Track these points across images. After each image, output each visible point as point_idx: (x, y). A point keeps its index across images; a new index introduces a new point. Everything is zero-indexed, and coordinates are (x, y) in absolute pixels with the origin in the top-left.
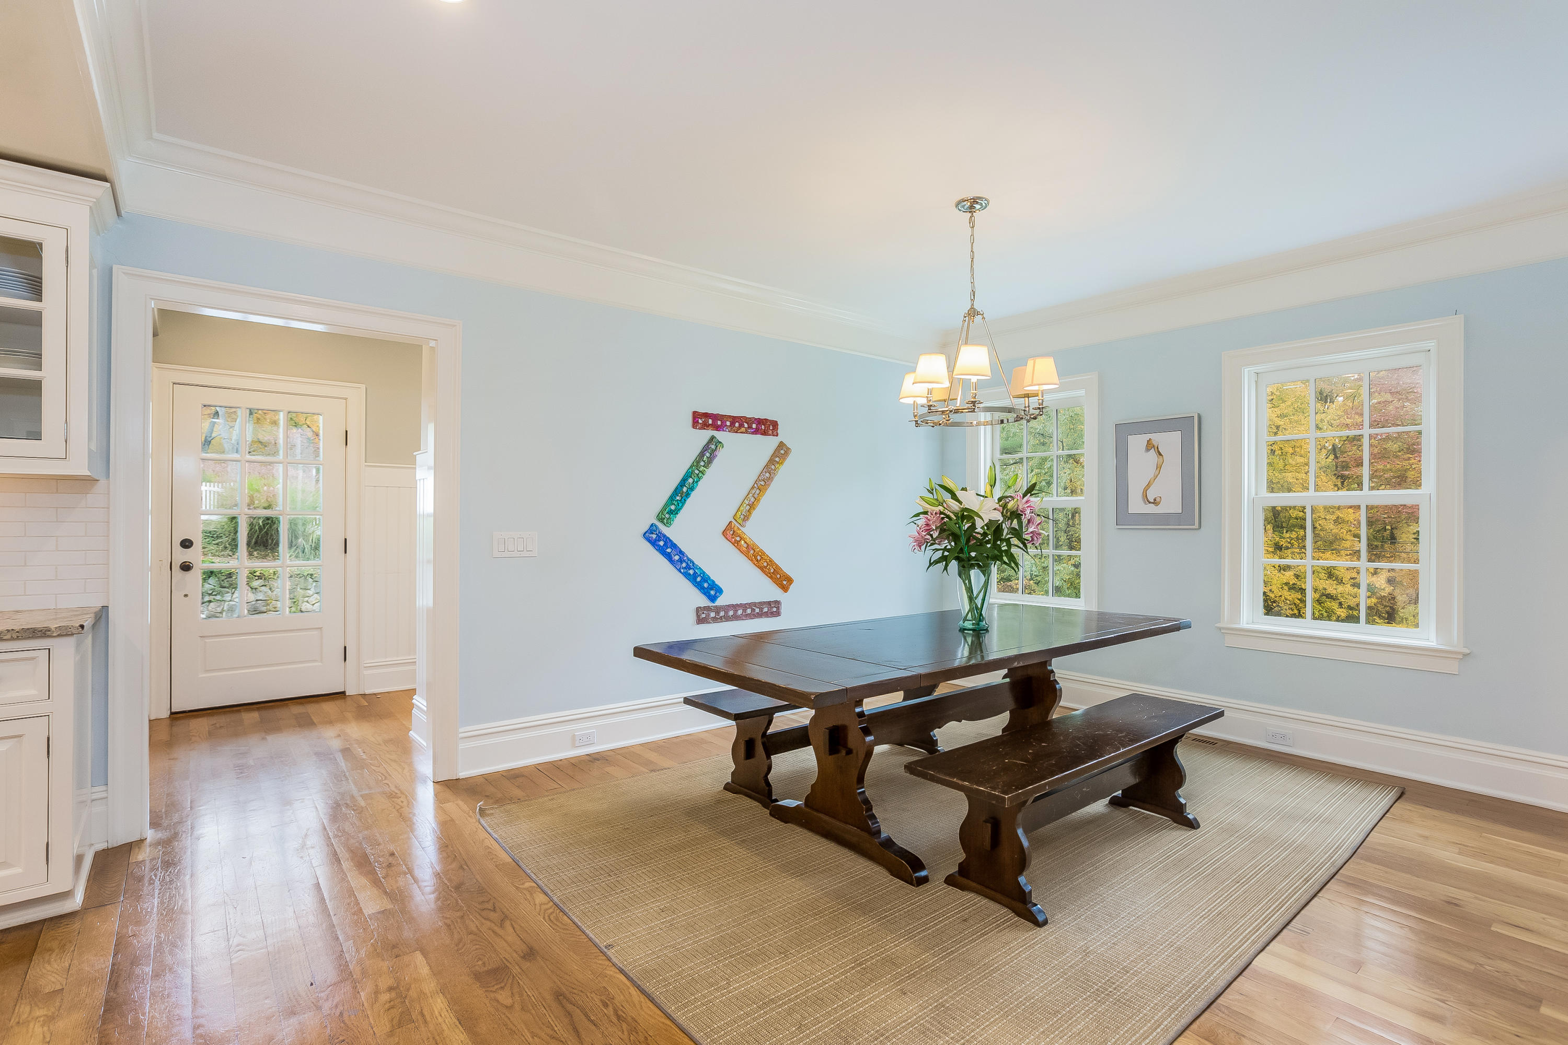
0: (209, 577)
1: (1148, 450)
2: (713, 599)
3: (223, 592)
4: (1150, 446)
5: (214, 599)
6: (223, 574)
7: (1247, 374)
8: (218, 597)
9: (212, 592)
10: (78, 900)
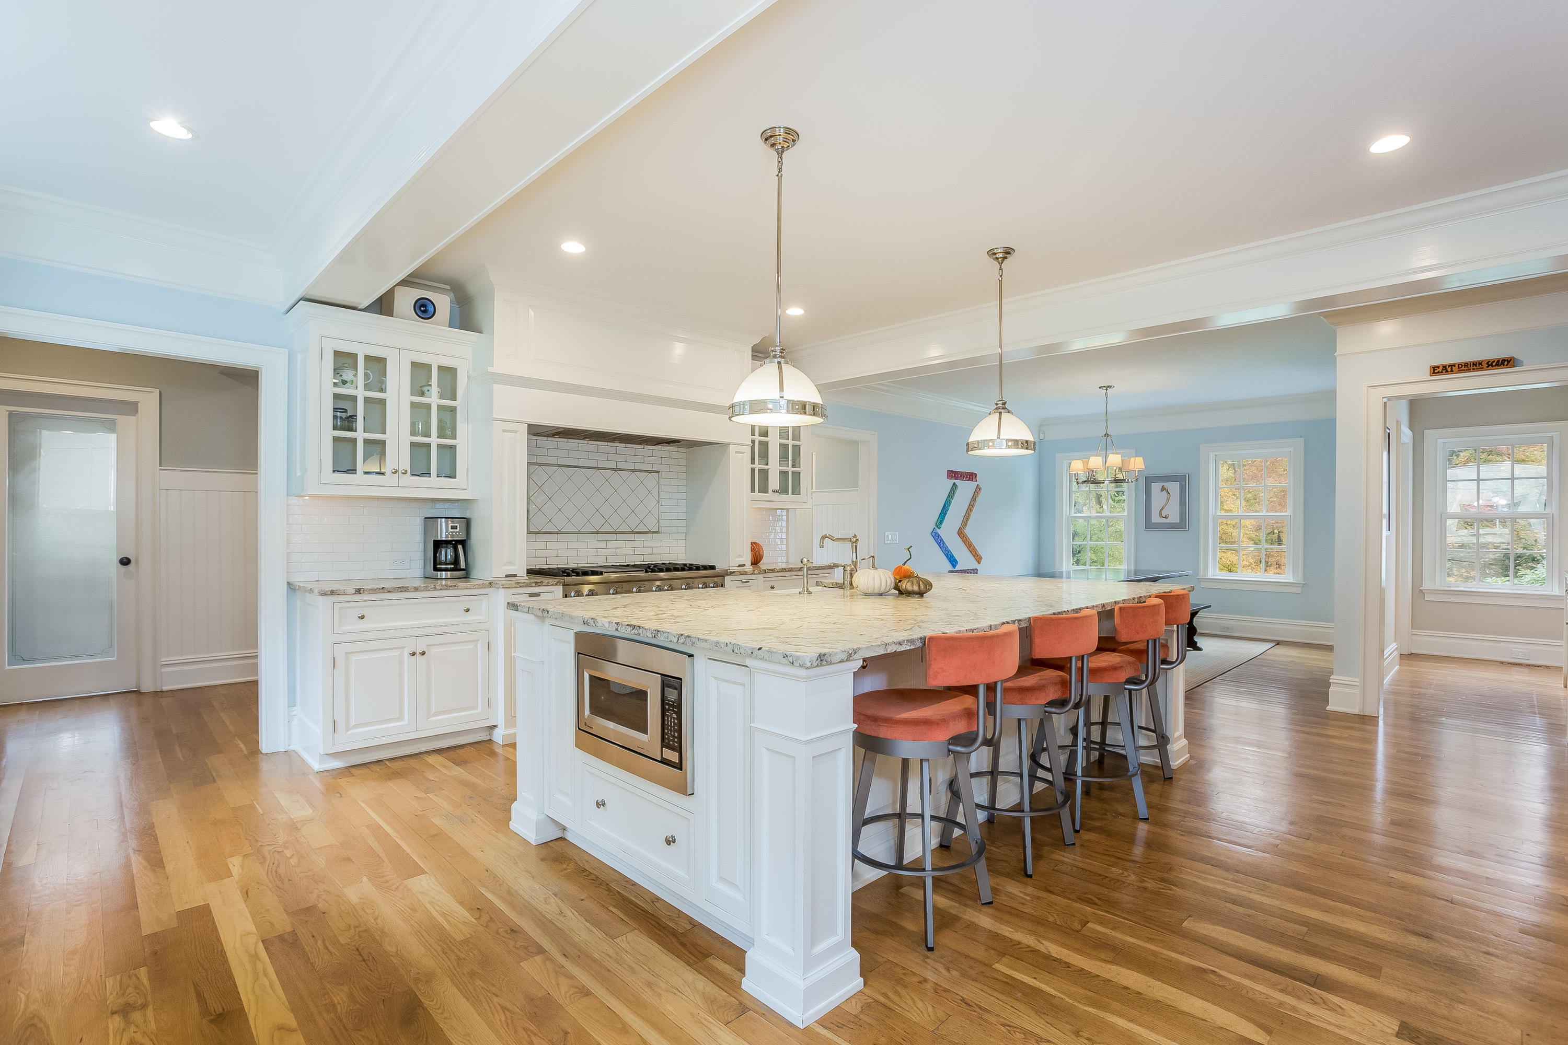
1: (1162, 490)
2: (954, 566)
4: (1163, 489)
7: (1212, 455)
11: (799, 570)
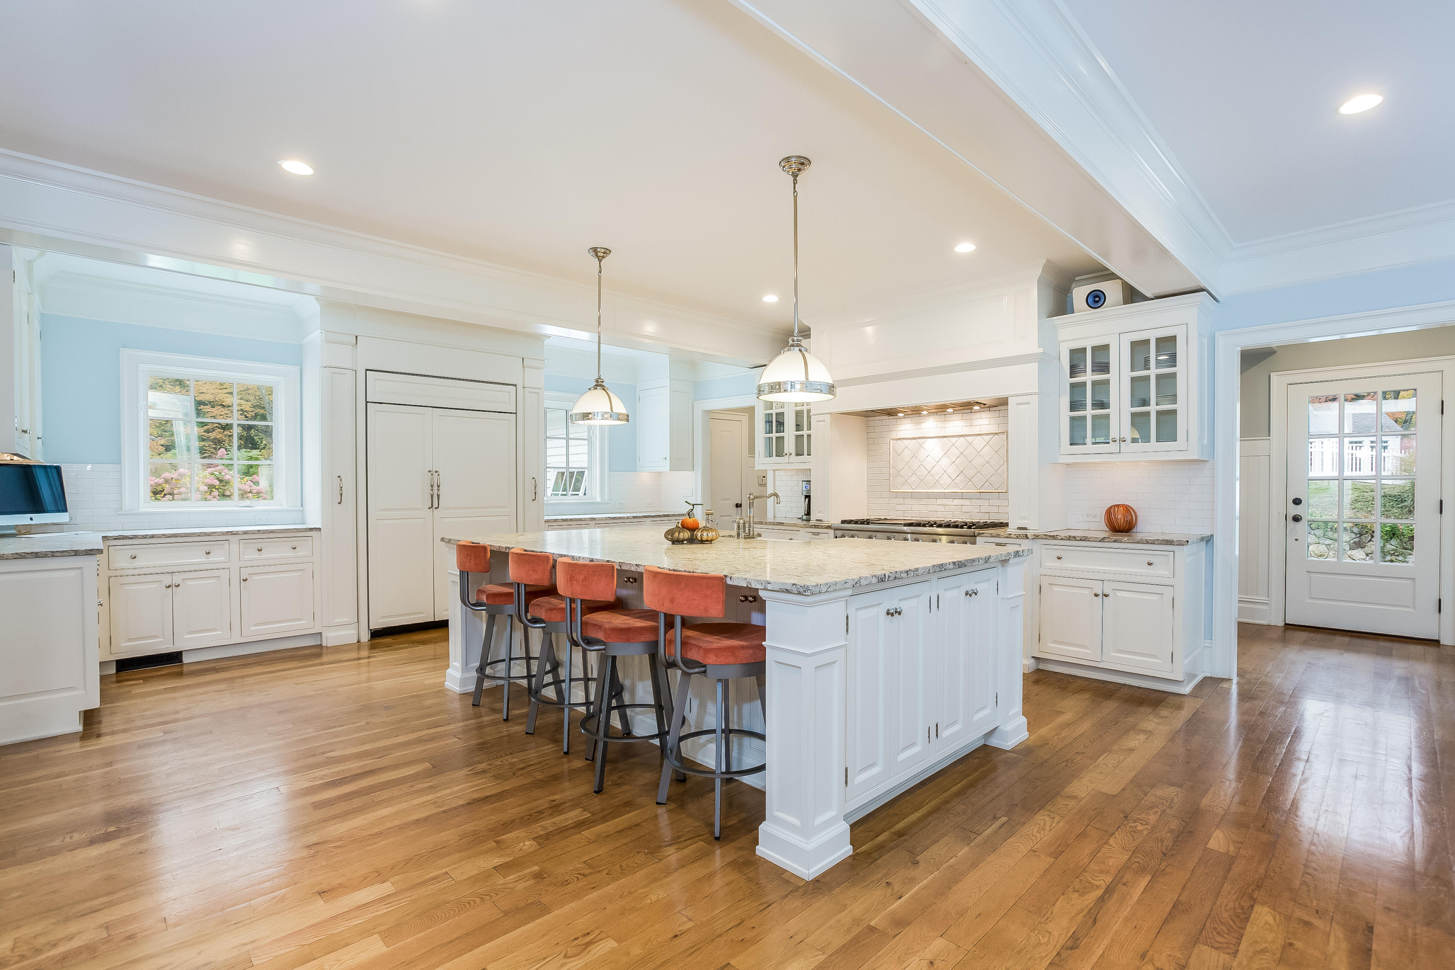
0: (1391, 538)
3: (1406, 553)
5: (1396, 559)
6: (1405, 537)
8: (1400, 558)
9: (1395, 552)
10: (1187, 689)
11: (1100, 541)
